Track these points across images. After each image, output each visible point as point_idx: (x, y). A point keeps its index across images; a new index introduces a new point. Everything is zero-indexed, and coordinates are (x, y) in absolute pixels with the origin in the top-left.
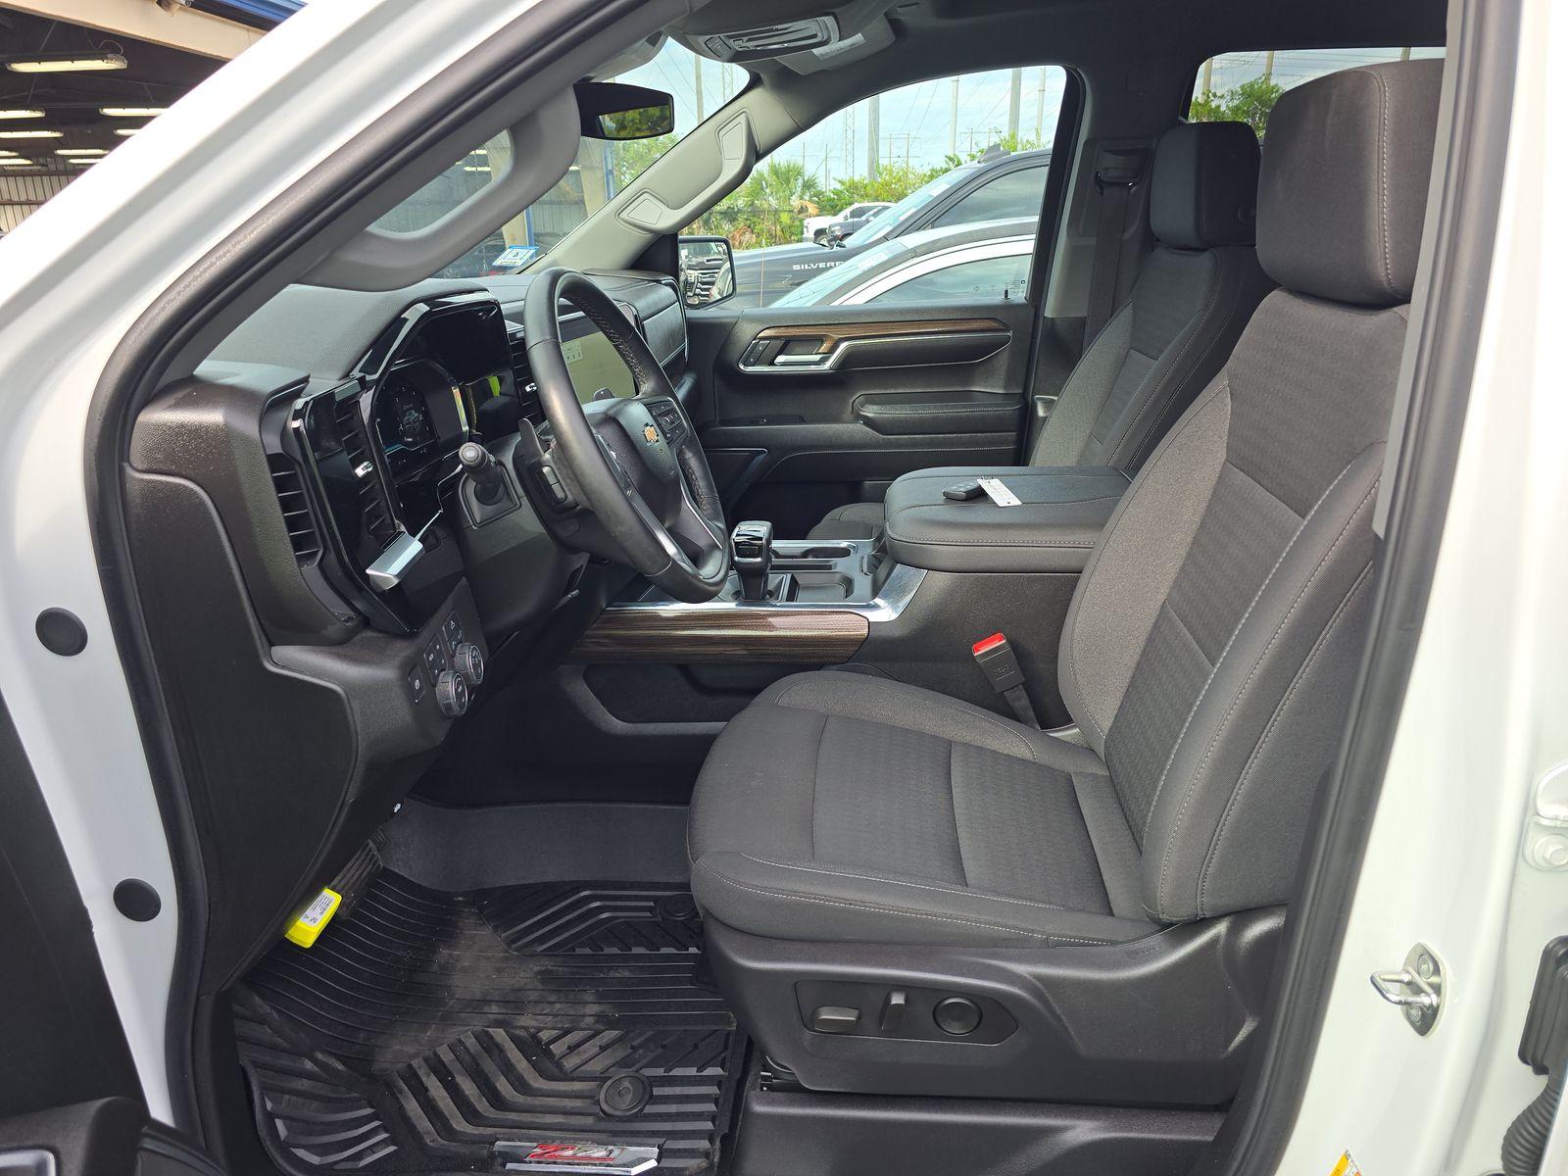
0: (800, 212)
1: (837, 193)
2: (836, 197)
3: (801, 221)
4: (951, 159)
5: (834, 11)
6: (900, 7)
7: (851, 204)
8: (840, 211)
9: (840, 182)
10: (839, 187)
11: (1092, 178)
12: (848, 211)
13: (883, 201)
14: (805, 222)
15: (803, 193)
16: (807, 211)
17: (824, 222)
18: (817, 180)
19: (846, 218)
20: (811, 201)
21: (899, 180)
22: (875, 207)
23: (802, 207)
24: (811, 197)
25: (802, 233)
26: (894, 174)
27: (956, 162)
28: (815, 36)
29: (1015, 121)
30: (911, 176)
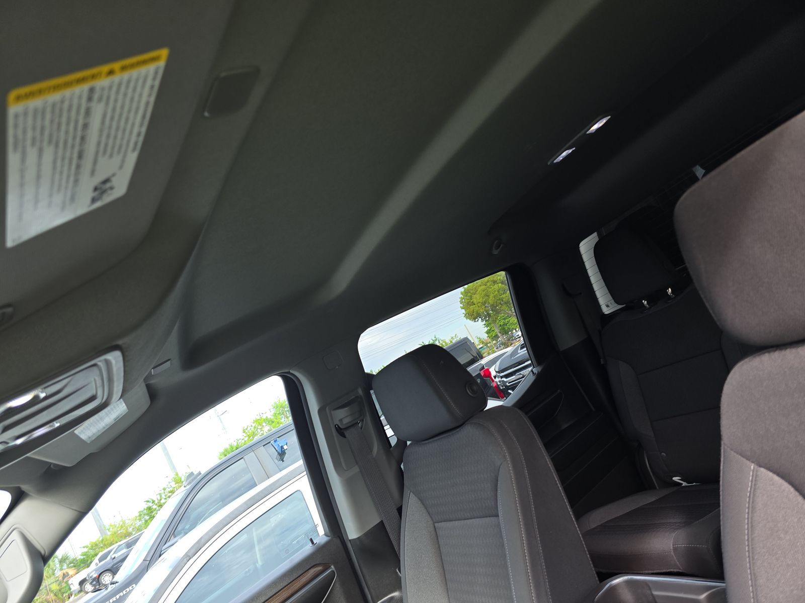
0: (63, 578)
1: (84, 554)
2: (84, 557)
3: (67, 582)
4: (148, 501)
5: (120, 342)
6: (154, 368)
7: (96, 555)
8: (91, 563)
9: (84, 547)
10: (86, 550)
11: (334, 430)
12: (96, 560)
13: (117, 543)
14: (70, 582)
15: (61, 566)
16: (68, 575)
17: (83, 574)
18: (68, 555)
19: (97, 564)
20: (68, 567)
21: (122, 527)
22: (114, 548)
23: (64, 574)
24: (68, 565)
25: (70, 589)
26: (117, 526)
27: (152, 502)
28: (93, 398)
29: (174, 468)
30: (127, 522)
